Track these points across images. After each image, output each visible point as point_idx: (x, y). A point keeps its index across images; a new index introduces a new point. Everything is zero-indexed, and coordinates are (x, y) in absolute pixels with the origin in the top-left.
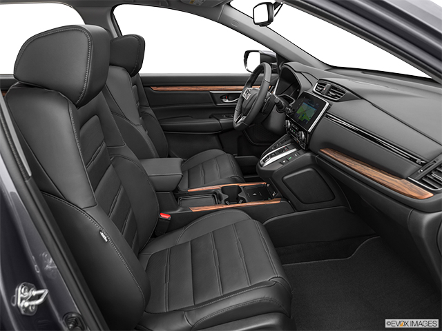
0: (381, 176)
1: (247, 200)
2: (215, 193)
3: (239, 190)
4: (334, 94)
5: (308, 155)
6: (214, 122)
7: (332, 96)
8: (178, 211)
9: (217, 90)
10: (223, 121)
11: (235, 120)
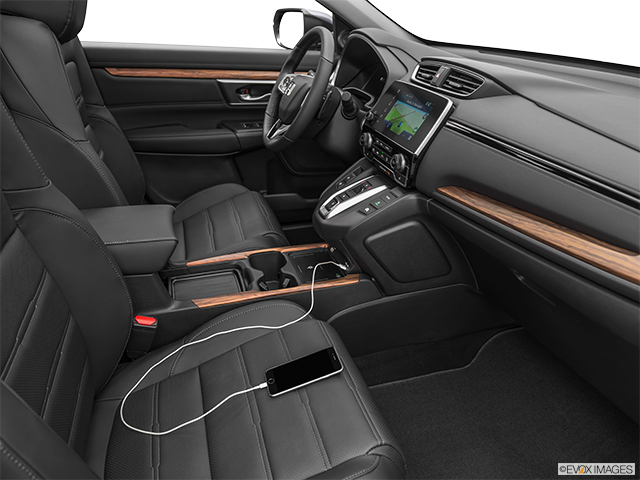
0: (586, 246)
1: (298, 281)
2: (239, 268)
3: (281, 260)
4: (459, 86)
5: (412, 197)
6: (225, 134)
7: (455, 89)
8: (172, 309)
9: (229, 78)
10: (241, 133)
11: (267, 131)
